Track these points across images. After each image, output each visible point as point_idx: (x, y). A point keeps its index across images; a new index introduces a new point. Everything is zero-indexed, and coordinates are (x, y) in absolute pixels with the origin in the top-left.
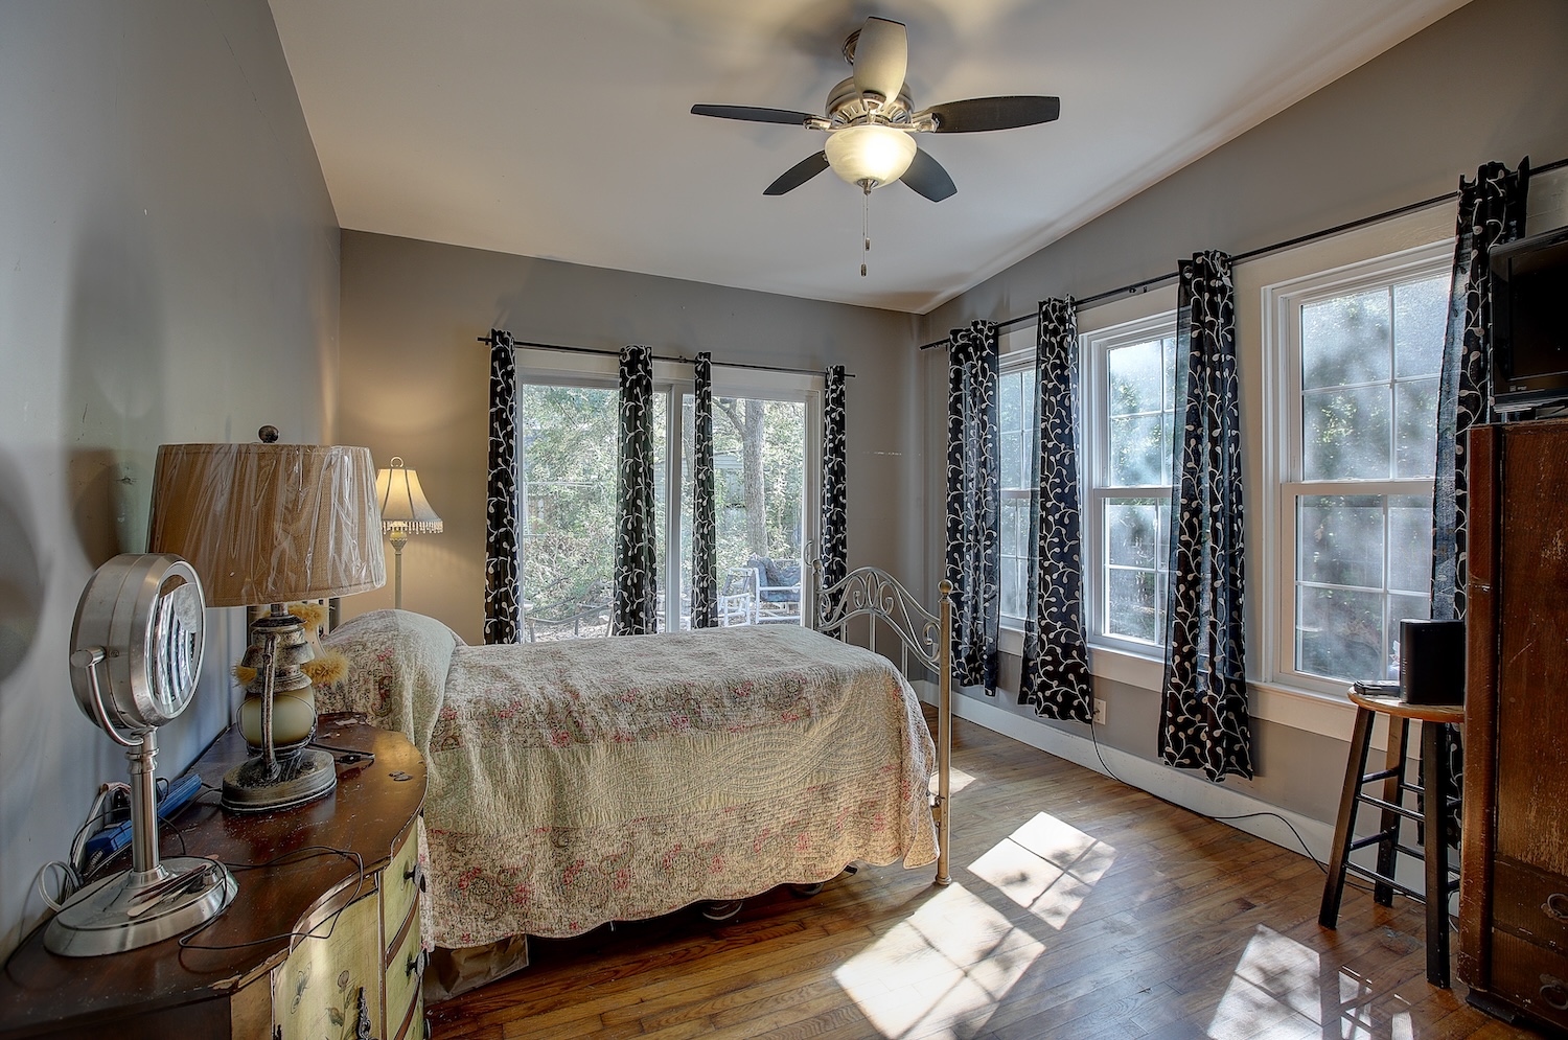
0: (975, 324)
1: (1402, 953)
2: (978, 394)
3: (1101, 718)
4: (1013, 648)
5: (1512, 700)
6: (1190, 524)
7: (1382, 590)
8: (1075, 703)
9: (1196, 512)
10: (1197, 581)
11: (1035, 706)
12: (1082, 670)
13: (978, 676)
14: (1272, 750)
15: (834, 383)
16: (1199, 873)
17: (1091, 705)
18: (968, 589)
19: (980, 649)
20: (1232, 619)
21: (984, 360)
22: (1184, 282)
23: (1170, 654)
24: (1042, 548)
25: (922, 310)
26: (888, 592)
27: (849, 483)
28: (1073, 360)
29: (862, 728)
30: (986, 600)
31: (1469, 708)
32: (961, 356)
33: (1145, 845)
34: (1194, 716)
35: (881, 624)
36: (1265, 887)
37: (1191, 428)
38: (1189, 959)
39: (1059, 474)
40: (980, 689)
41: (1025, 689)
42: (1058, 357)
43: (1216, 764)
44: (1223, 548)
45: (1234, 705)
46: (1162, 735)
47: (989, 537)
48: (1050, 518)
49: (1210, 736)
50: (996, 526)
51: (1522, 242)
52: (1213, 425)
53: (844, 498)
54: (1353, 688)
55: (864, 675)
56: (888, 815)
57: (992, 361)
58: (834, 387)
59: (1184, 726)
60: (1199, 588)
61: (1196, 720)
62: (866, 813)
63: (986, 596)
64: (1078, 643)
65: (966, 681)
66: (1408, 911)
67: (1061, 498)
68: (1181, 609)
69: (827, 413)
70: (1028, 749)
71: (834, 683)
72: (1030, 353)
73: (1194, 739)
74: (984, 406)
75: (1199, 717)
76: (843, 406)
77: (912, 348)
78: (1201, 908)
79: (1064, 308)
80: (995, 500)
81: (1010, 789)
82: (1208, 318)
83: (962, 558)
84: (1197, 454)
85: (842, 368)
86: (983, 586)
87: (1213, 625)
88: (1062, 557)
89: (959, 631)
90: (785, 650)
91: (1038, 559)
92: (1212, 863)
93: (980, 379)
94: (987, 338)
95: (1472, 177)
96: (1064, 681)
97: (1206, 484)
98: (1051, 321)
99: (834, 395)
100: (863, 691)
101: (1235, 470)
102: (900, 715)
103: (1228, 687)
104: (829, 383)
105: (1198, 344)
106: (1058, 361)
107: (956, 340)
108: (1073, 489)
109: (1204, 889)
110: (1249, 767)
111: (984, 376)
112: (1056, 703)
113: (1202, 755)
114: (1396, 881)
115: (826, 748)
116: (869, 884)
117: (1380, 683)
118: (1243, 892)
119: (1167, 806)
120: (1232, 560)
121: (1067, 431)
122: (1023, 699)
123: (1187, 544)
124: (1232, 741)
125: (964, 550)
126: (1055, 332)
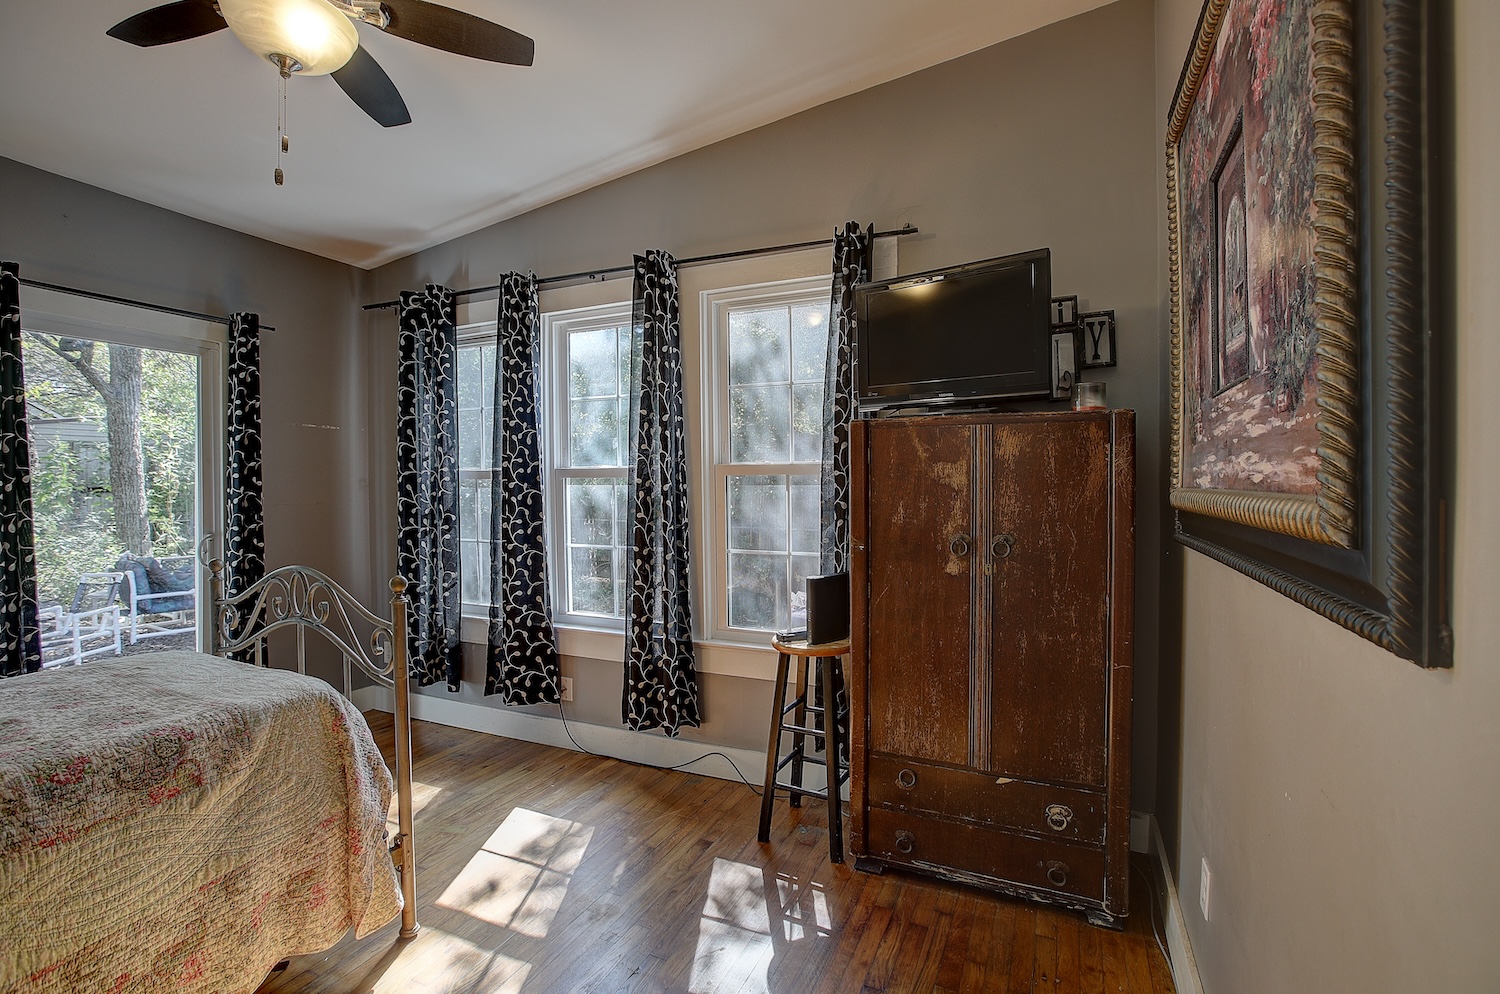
0: (430, 288)
1: (812, 844)
2: (433, 365)
3: (569, 696)
4: (477, 636)
5: (877, 632)
6: (645, 503)
7: (787, 553)
8: (544, 685)
9: (649, 491)
10: (651, 555)
11: (503, 695)
12: (549, 652)
13: (439, 672)
14: (716, 698)
15: (243, 333)
16: (665, 828)
17: (559, 685)
18: (425, 578)
19: (441, 642)
20: (680, 587)
21: (441, 328)
22: (639, 276)
23: (630, 626)
24: (505, 531)
25: (366, 264)
26: (323, 594)
27: (267, 460)
28: (535, 338)
29: (287, 779)
30: (445, 590)
31: (853, 642)
32: (413, 322)
33: (618, 814)
34: (651, 680)
35: (312, 635)
36: (718, 820)
37: (645, 412)
38: (668, 919)
39: (521, 454)
40: (443, 685)
41: (491, 678)
42: (520, 333)
43: (672, 722)
44: (672, 523)
45: (684, 664)
46: (625, 702)
47: (447, 520)
48: (514, 499)
49: (665, 695)
50: (454, 508)
51: (869, 285)
52: (663, 411)
53: (259, 479)
54: (775, 637)
55: (288, 712)
56: (331, 880)
57: (449, 330)
58: (243, 340)
59: (641, 693)
60: (652, 562)
61: (654, 683)
62: (299, 890)
63: (446, 585)
64: (543, 625)
65: (425, 681)
66: (811, 807)
67: (522, 478)
68: (639, 583)
69: (232, 372)
70: (497, 740)
71: (239, 729)
72: (491, 326)
73: (653, 702)
74: (439, 379)
75: (656, 680)
76: (256, 364)
77: (354, 308)
78: (671, 862)
79: (526, 285)
80: (453, 480)
81: (481, 791)
82: (659, 312)
83: (416, 544)
84: (649, 437)
85: (255, 317)
86: (441, 574)
87: (666, 595)
88: (525, 539)
89: (415, 627)
90: (159, 693)
91: (500, 542)
92: (674, 813)
93: (436, 349)
94: (444, 305)
95: (842, 230)
96: (531, 664)
97: (657, 467)
98: (513, 296)
99: (243, 350)
100: (287, 731)
101: (680, 453)
102: (343, 749)
103: (679, 649)
104: (235, 334)
105: (649, 335)
106: (520, 338)
107: (406, 303)
108: (536, 469)
109: (671, 841)
110: (697, 717)
111: (440, 347)
112: (524, 688)
113: (660, 714)
114: (804, 788)
115: (230, 821)
116: (308, 976)
117: (793, 631)
118: (700, 834)
119: (632, 768)
120: (679, 534)
121: (529, 410)
122: (489, 691)
123: (642, 521)
124: (684, 695)
125: (419, 535)
126: (517, 308)
